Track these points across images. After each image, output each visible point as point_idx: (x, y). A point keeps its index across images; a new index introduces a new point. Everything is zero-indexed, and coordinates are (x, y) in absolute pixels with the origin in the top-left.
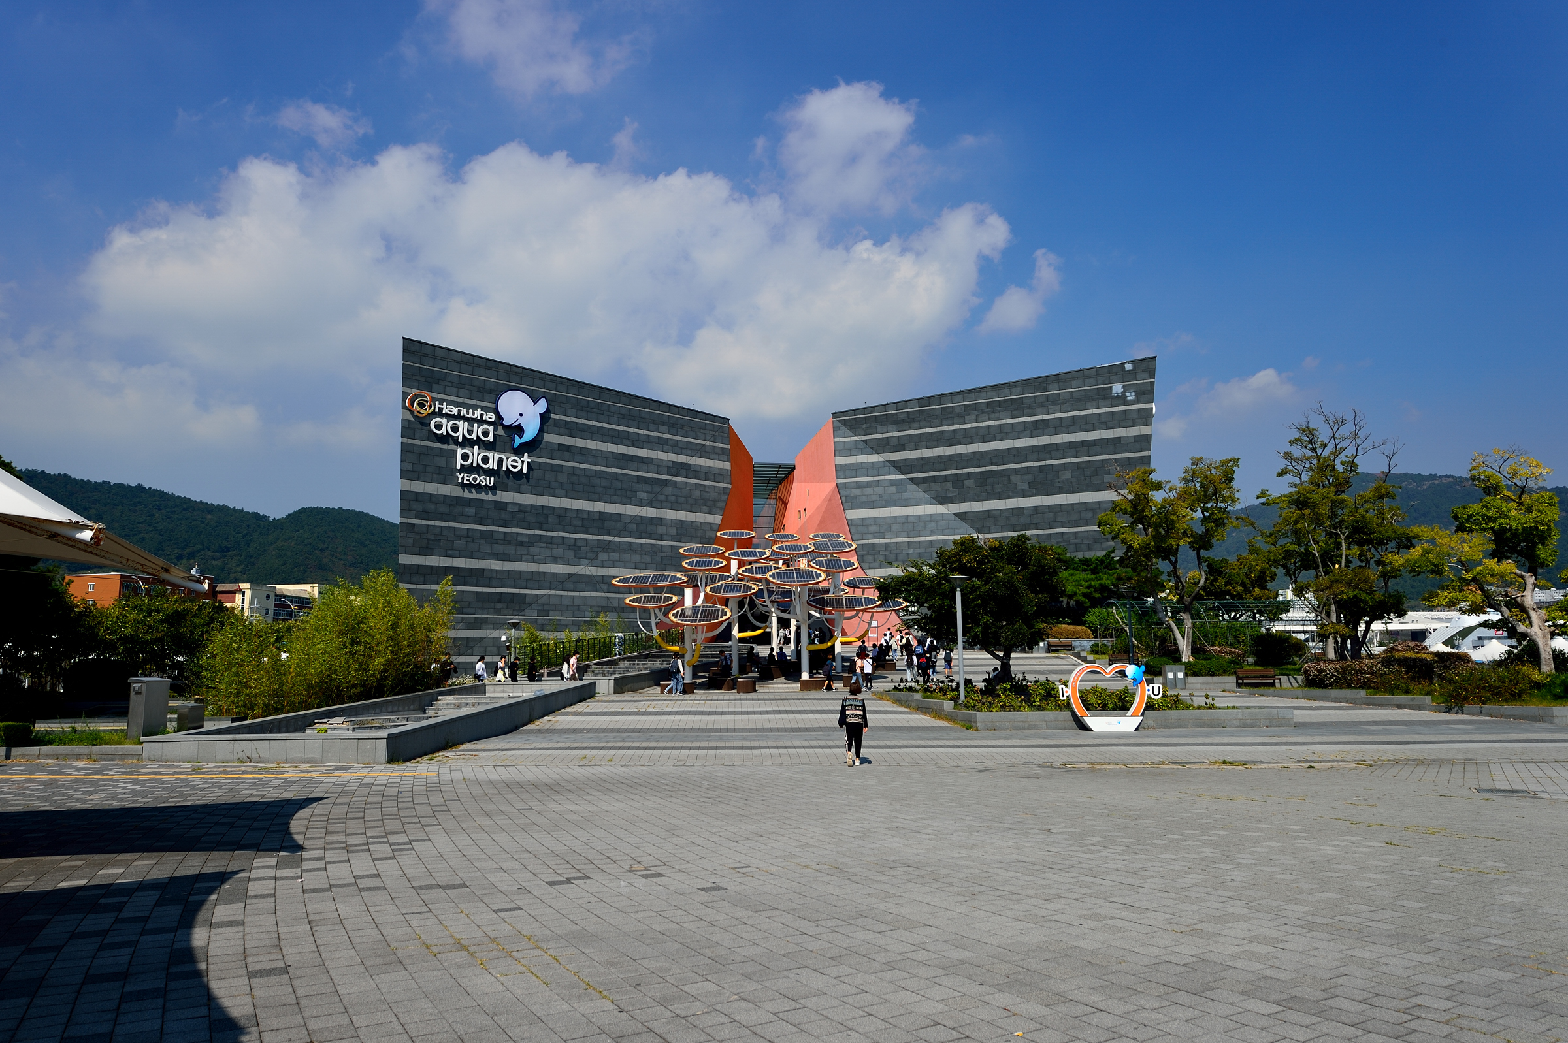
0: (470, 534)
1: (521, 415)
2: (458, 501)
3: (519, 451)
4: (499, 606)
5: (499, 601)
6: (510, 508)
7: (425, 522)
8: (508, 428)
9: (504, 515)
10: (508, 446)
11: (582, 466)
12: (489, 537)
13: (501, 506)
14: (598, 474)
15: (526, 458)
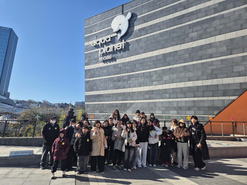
1: (120, 24)
2: (101, 68)
6: (119, 66)
14: (161, 35)
15: (123, 42)
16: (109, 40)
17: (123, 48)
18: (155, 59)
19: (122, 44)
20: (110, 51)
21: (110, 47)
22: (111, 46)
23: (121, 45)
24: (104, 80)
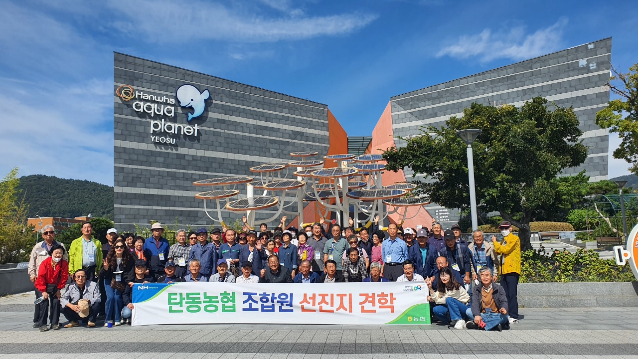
0: (161, 174)
1: (192, 100)
2: (152, 153)
3: (192, 122)
4: (181, 218)
5: (181, 215)
6: (187, 158)
7: (130, 166)
8: (184, 108)
9: (183, 162)
10: (185, 120)
11: (233, 132)
12: (173, 176)
13: (181, 157)
14: (244, 138)
15: (196, 127)
16: (172, 114)
17: (196, 135)
18: (237, 163)
19: (194, 129)
20: (173, 131)
21: (173, 125)
22: (175, 126)
23: (192, 130)
24: (157, 173)
